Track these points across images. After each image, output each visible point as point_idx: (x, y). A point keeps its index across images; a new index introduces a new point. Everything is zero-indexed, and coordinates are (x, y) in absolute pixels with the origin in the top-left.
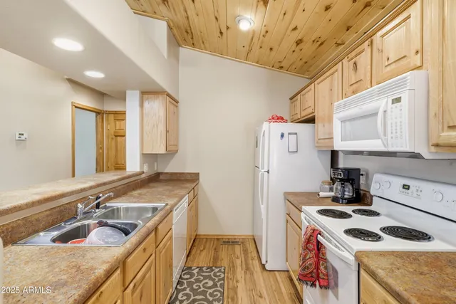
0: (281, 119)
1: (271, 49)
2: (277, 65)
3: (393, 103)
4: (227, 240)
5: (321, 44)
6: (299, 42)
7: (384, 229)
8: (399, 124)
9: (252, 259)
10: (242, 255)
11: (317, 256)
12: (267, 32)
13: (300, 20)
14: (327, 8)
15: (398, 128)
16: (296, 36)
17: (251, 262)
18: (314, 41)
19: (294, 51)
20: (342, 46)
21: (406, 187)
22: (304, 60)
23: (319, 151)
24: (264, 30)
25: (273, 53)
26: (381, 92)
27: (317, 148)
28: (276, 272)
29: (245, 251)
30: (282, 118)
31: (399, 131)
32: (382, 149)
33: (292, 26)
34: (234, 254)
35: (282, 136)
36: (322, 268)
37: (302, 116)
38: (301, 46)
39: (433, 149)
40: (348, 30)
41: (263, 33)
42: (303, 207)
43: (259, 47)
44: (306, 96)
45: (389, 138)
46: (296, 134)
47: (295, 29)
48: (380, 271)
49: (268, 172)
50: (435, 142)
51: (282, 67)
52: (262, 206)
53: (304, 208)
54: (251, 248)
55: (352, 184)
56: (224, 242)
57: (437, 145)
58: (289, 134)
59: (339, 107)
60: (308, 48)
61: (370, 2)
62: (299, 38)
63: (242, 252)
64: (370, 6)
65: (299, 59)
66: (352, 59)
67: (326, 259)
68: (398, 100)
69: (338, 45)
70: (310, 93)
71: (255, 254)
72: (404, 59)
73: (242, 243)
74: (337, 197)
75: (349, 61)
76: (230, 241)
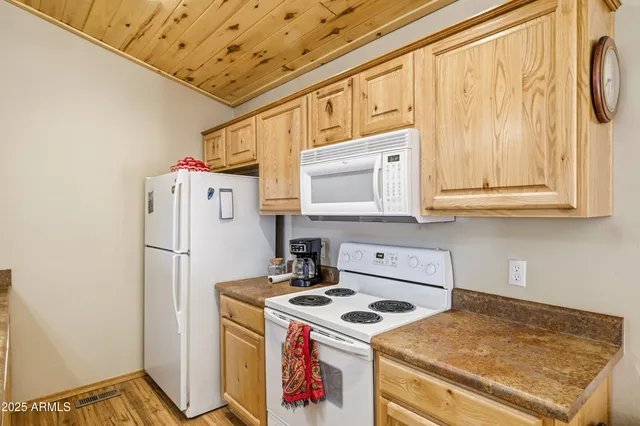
0: (199, 165)
1: (182, 45)
2: (185, 74)
3: (389, 161)
4: (88, 396)
5: (265, 61)
6: (233, 49)
7: (372, 306)
8: (396, 186)
9: (155, 411)
10: (133, 412)
11: (308, 361)
12: (185, 16)
13: (245, 18)
14: (289, 16)
15: (396, 189)
16: (231, 38)
17: (153, 416)
18: (255, 54)
19: (220, 60)
20: (291, 73)
21: (380, 256)
22: (232, 78)
23: (261, 216)
24: (180, 10)
25: (185, 52)
26: (372, 147)
27: (261, 213)
28: (205, 417)
29: (136, 403)
30: (203, 165)
31: (396, 193)
32: (377, 213)
33: (232, 22)
34: (114, 413)
35: (211, 193)
36: (316, 375)
37: (229, 162)
38: (233, 55)
39: (426, 213)
40: (304, 54)
41: (178, 14)
42: (267, 299)
43: (159, 35)
44: (240, 133)
45: (385, 201)
46: (230, 190)
47: (235, 27)
48: (407, 350)
49: (188, 254)
50: (429, 205)
51: (190, 80)
52: (178, 313)
53: (269, 301)
54: (144, 392)
55: (314, 260)
56: (82, 402)
57: (431, 209)
58: (221, 190)
59: (309, 158)
60: (243, 62)
61: (339, 29)
62: (236, 43)
63: (130, 407)
64: (337, 33)
65: (225, 73)
66: (324, 96)
67: (319, 362)
68: (394, 158)
69: (287, 69)
70: (248, 130)
71: (156, 401)
72: (395, 113)
73: (123, 390)
74: (298, 279)
75: (319, 98)
76: (96, 394)
